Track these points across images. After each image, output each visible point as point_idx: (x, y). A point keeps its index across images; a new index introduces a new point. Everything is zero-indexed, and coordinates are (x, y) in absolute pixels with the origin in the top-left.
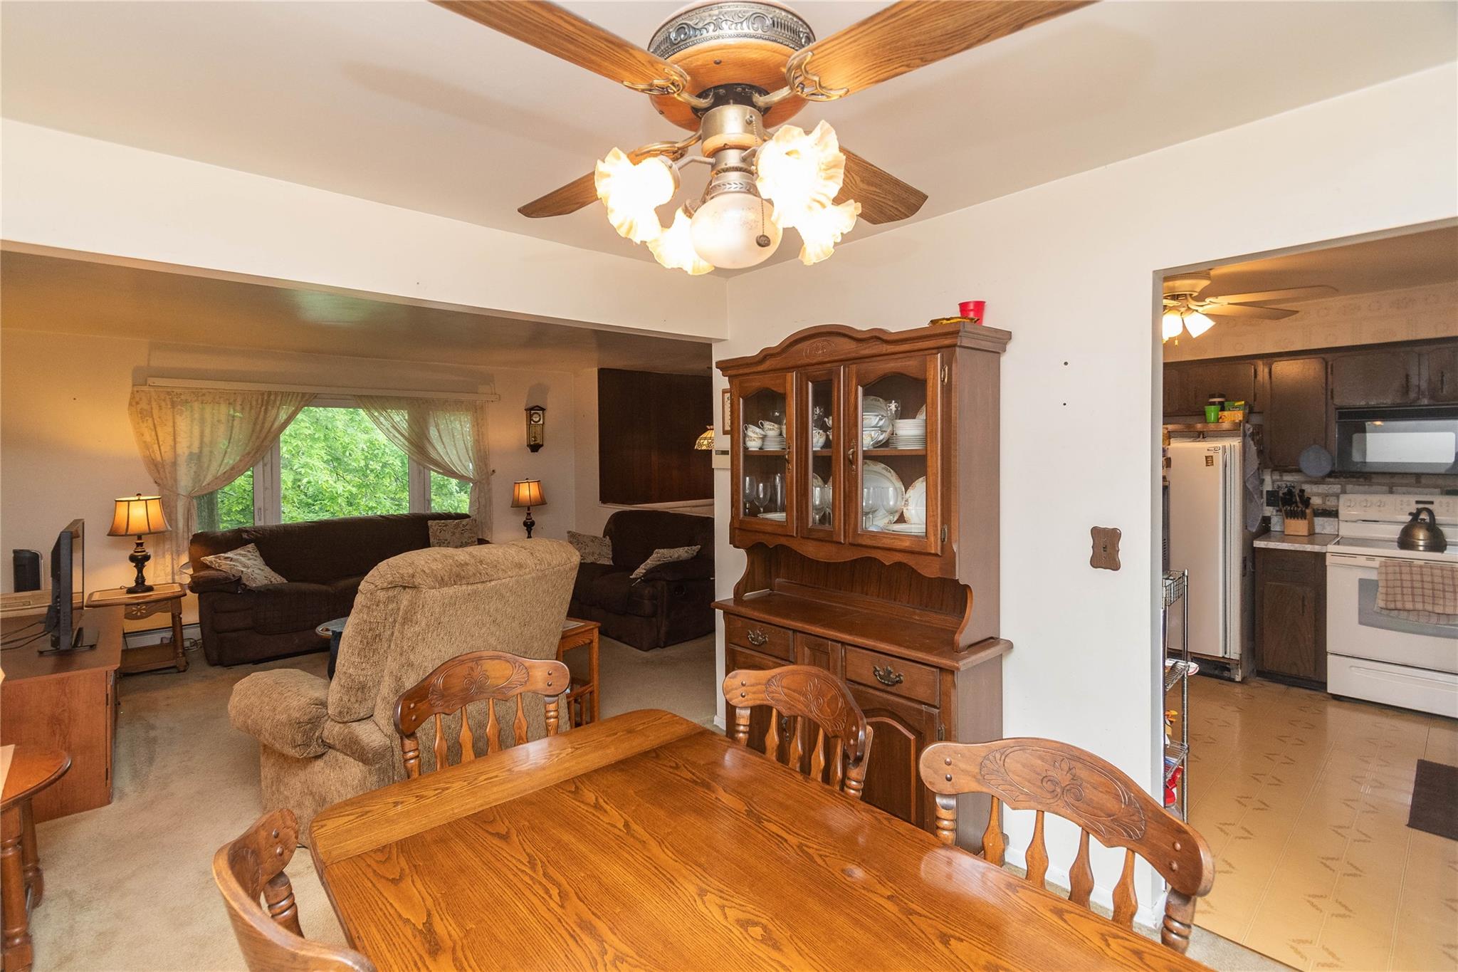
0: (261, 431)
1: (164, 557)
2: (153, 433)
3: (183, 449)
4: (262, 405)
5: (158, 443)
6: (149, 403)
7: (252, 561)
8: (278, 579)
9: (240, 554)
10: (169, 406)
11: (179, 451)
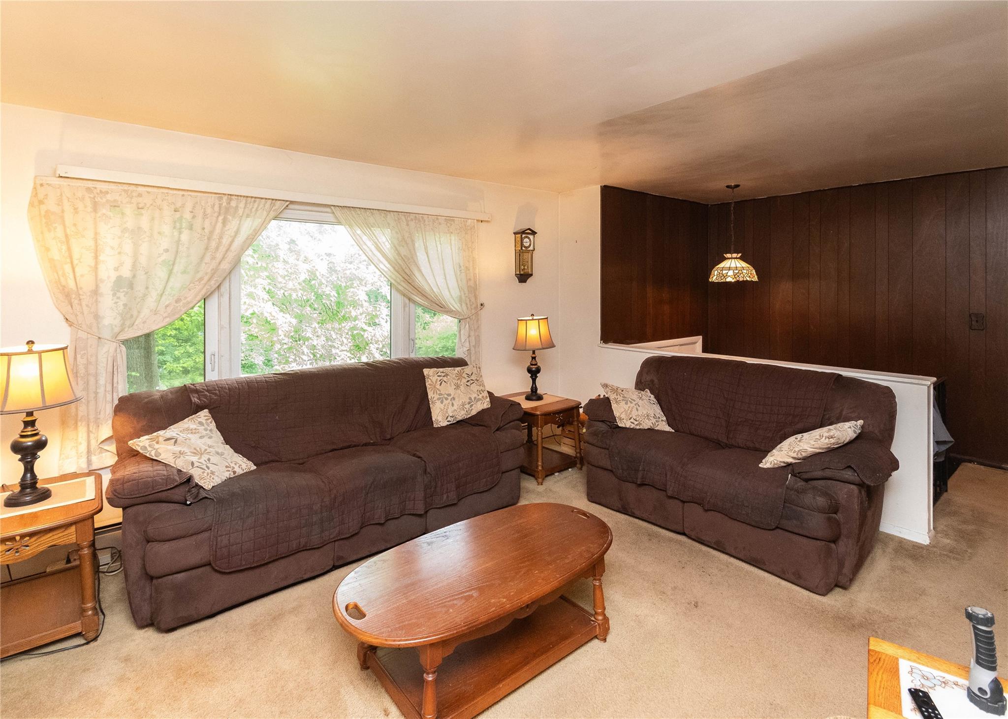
0: (217, 248)
1: (76, 428)
2: (64, 247)
3: (108, 273)
4: (219, 214)
5: (72, 263)
6: (60, 203)
7: (206, 440)
8: (244, 466)
9: (188, 429)
10: (89, 209)
11: (103, 274)
